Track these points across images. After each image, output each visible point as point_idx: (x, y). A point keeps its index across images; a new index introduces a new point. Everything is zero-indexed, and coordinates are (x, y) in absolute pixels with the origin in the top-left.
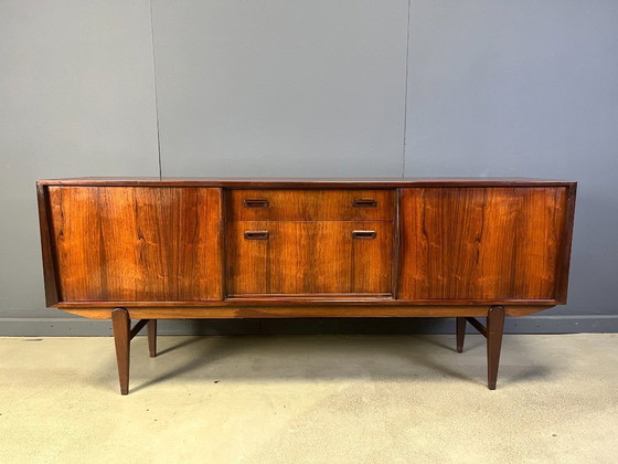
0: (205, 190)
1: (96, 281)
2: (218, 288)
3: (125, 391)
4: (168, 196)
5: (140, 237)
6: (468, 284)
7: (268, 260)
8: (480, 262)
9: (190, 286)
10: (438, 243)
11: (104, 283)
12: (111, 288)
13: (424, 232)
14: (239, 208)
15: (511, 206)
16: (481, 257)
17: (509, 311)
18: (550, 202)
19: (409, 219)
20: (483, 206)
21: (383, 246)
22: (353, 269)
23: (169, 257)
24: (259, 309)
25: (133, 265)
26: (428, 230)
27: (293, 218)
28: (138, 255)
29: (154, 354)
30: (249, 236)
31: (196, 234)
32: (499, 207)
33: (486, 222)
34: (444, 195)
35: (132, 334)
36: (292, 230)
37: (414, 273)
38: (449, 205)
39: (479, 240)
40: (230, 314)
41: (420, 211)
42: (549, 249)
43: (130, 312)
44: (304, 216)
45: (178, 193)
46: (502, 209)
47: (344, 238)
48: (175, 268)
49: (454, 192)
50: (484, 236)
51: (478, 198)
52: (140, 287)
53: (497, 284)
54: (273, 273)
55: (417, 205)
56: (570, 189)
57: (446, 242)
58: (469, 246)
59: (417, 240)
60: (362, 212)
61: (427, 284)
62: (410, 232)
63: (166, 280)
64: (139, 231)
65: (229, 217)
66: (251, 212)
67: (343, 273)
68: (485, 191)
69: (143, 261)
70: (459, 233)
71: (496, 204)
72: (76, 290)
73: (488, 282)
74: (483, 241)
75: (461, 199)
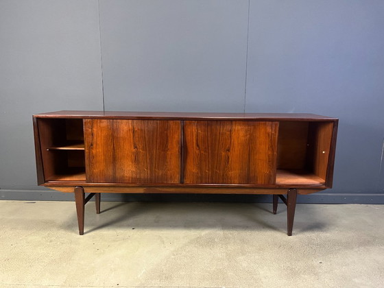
6: (223, 175)
8: (230, 162)
10: (205, 151)
13: (198, 146)
15: (246, 131)
16: (230, 160)
17: (300, 192)
18: (269, 130)
19: (188, 138)
20: (231, 131)
26: (200, 144)
32: (240, 133)
33: (232, 140)
34: (208, 125)
35: (86, 201)
37: (192, 168)
38: (211, 131)
39: (229, 150)
40: (141, 191)
41: (195, 134)
42: (269, 156)
43: (85, 189)
46: (242, 133)
49: (214, 124)
50: (231, 148)
51: (228, 127)
53: (240, 175)
55: (193, 130)
57: (210, 151)
58: (223, 154)
59: (193, 150)
61: (200, 175)
62: (189, 145)
68: (232, 124)
70: (217, 146)
71: (238, 130)
74: (231, 151)
75: (218, 127)
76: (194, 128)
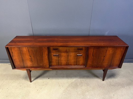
0: (44, 47)
1: (22, 65)
2: (48, 65)
3: (31, 82)
4: (35, 49)
5: (30, 57)
6: (101, 65)
7: (59, 60)
8: (104, 61)
9: (42, 65)
12: (25, 66)
13: (93, 55)
14: (52, 50)
15: (113, 50)
16: (105, 60)
18: (122, 50)
19: (90, 53)
20: (107, 50)
21: (84, 57)
22: (77, 61)
23: (37, 60)
27: (64, 52)
30: (54, 56)
31: (43, 56)
33: (107, 53)
36: (63, 54)
38: (99, 50)
40: (51, 69)
42: (120, 58)
44: (66, 52)
45: (38, 48)
47: (75, 56)
48: (38, 62)
50: (106, 56)
52: (31, 65)
53: (107, 65)
54: (60, 62)
56: (127, 47)
57: (97, 57)
58: (102, 58)
59: (91, 57)
60: (79, 51)
61: (92, 65)
62: (90, 55)
63: (37, 64)
64: (30, 56)
65: (49, 52)
66: (54, 51)
67: (75, 62)
69: (31, 61)
70: (100, 55)
71: (110, 50)
74: (106, 57)
75: (102, 49)
76: (92, 49)
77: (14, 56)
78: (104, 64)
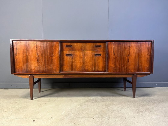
0: (55, 42)
1: (25, 67)
2: (58, 69)
3: (32, 99)
4: (45, 44)
5: (38, 55)
6: (126, 68)
7: (72, 62)
8: (129, 62)
9: (51, 68)
10: (118, 57)
11: (27, 67)
12: (29, 69)
13: (114, 54)
14: (64, 47)
15: (137, 46)
17: (138, 76)
18: (147, 46)
19: (110, 50)
20: (130, 47)
21: (103, 58)
22: (95, 64)
23: (45, 60)
24: (69, 75)
25: (35, 63)
26: (115, 53)
27: (79, 50)
28: (36, 60)
29: (40, 92)
30: (67, 55)
31: (53, 54)
33: (130, 51)
34: (119, 44)
35: (34, 83)
36: (78, 53)
37: (111, 65)
38: (121, 46)
39: (129, 56)
40: (61, 77)
41: (113, 48)
42: (148, 59)
43: (34, 76)
44: (82, 50)
45: (48, 43)
46: (135, 48)
47: (93, 56)
48: (47, 63)
49: (122, 43)
50: (130, 55)
51: (128, 44)
52: (37, 69)
53: (134, 68)
54: (73, 65)
55: (112, 46)
56: (152, 42)
57: (120, 56)
58: (126, 58)
59: (112, 56)
60: (97, 49)
61: (115, 68)
62: (110, 54)
63: (44, 67)
64: (37, 53)
65: (62, 50)
66: (67, 49)
67: (92, 65)
68: (130, 43)
69: (38, 61)
70: (123, 54)
71: (133, 46)
72: (19, 70)
73: (132, 68)
75: (124, 45)
77: (17, 54)
78: (130, 67)
